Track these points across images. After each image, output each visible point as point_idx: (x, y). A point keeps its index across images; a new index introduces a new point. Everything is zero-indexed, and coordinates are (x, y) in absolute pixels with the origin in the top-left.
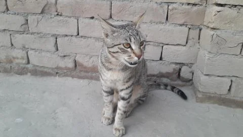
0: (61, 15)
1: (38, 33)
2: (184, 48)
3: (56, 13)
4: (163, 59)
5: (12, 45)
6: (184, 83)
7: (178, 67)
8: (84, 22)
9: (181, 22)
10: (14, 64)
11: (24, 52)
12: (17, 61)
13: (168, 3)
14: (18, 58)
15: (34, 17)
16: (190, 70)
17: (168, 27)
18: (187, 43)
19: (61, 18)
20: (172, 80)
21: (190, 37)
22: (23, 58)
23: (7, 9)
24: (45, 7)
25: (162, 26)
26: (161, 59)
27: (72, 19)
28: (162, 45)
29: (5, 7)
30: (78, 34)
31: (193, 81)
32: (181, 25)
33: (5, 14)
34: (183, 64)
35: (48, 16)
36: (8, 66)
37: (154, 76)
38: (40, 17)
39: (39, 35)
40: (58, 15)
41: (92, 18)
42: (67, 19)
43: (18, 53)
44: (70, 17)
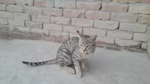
0: (86, 18)
1: (75, 26)
2: (144, 34)
3: (84, 17)
4: (134, 39)
5: (63, 30)
6: (142, 51)
7: (140, 43)
8: (97, 21)
9: (144, 23)
10: (62, 38)
11: (68, 34)
12: (64, 37)
13: (138, 14)
14: (64, 36)
15: (74, 19)
16: (147, 44)
17: (137, 24)
18: (146, 32)
19: (86, 19)
20: (137, 49)
21: (148, 29)
22: (67, 36)
23: (63, 15)
24: (80, 15)
25: (134, 24)
26: (132, 39)
27: (91, 20)
28: (134, 32)
29: (62, 14)
30: (93, 27)
31: (148, 50)
32: (144, 24)
33: (61, 17)
34: (143, 42)
35: (80, 19)
36: (60, 39)
37: (128, 46)
38: (77, 19)
39: (75, 27)
40: (85, 18)
41: (101, 20)
42: (89, 20)
43: (65, 34)
44: (90, 19)
